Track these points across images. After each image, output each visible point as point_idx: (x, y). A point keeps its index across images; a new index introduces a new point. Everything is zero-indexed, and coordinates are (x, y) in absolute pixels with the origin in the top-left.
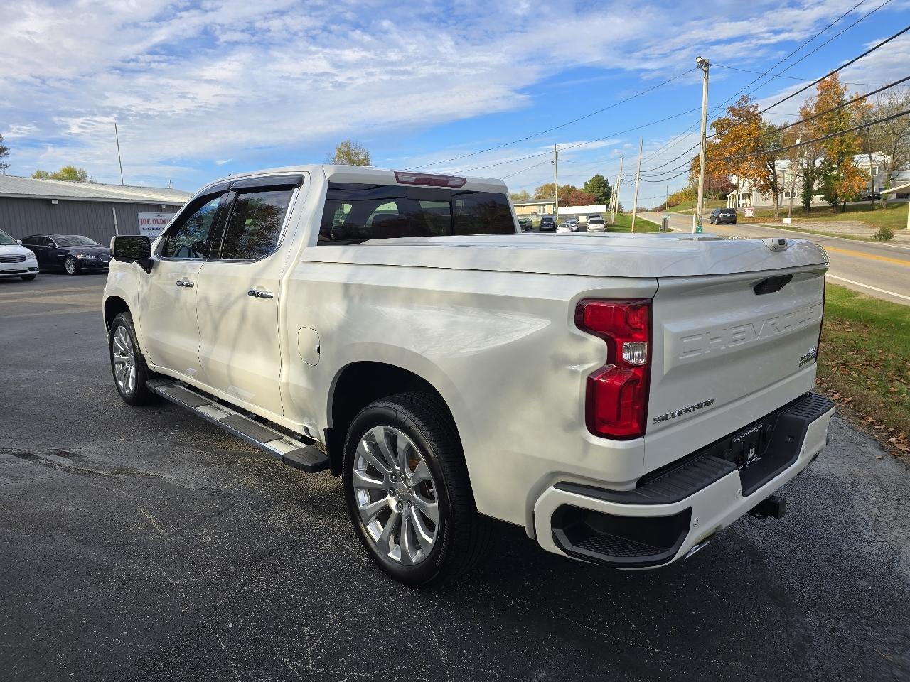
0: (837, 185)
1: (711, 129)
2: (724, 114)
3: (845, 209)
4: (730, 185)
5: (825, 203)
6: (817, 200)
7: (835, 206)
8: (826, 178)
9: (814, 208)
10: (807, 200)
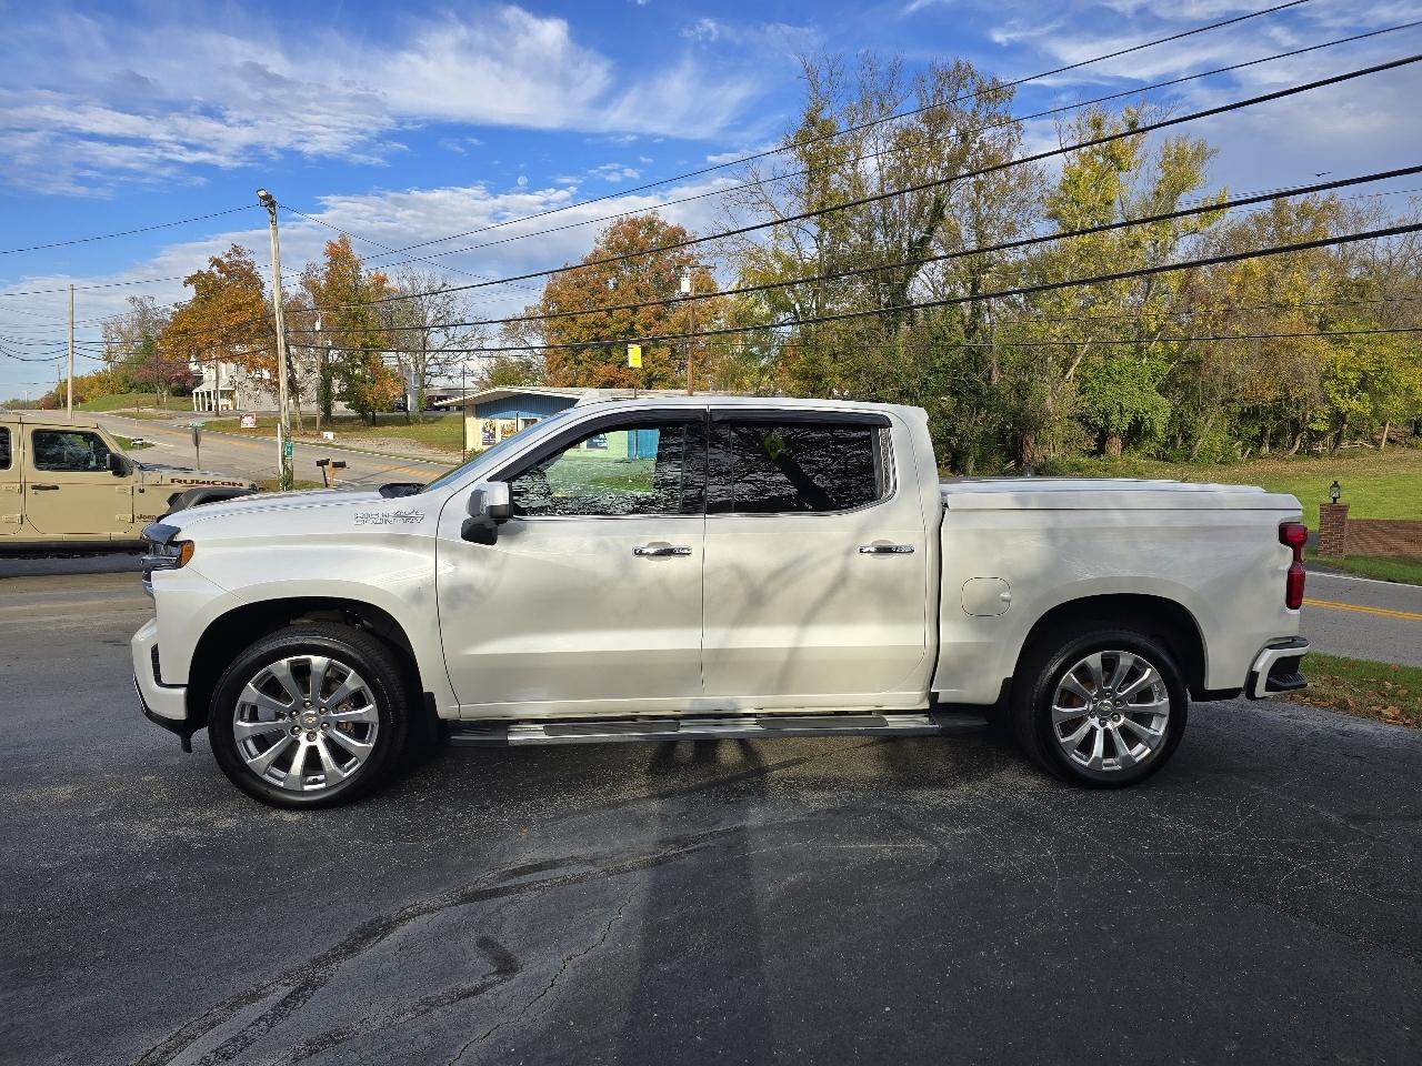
0: (365, 388)
1: (185, 284)
2: (205, 268)
3: (374, 422)
4: (189, 375)
5: (352, 413)
6: (340, 408)
7: (364, 416)
8: (349, 377)
9: (336, 418)
10: (327, 409)
